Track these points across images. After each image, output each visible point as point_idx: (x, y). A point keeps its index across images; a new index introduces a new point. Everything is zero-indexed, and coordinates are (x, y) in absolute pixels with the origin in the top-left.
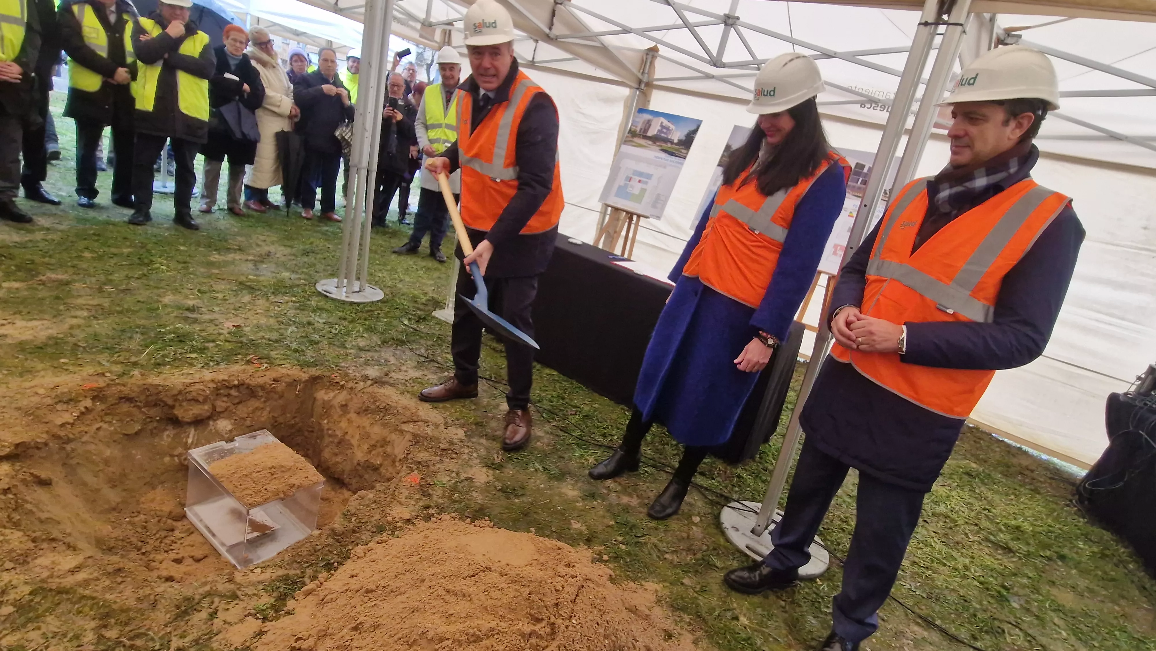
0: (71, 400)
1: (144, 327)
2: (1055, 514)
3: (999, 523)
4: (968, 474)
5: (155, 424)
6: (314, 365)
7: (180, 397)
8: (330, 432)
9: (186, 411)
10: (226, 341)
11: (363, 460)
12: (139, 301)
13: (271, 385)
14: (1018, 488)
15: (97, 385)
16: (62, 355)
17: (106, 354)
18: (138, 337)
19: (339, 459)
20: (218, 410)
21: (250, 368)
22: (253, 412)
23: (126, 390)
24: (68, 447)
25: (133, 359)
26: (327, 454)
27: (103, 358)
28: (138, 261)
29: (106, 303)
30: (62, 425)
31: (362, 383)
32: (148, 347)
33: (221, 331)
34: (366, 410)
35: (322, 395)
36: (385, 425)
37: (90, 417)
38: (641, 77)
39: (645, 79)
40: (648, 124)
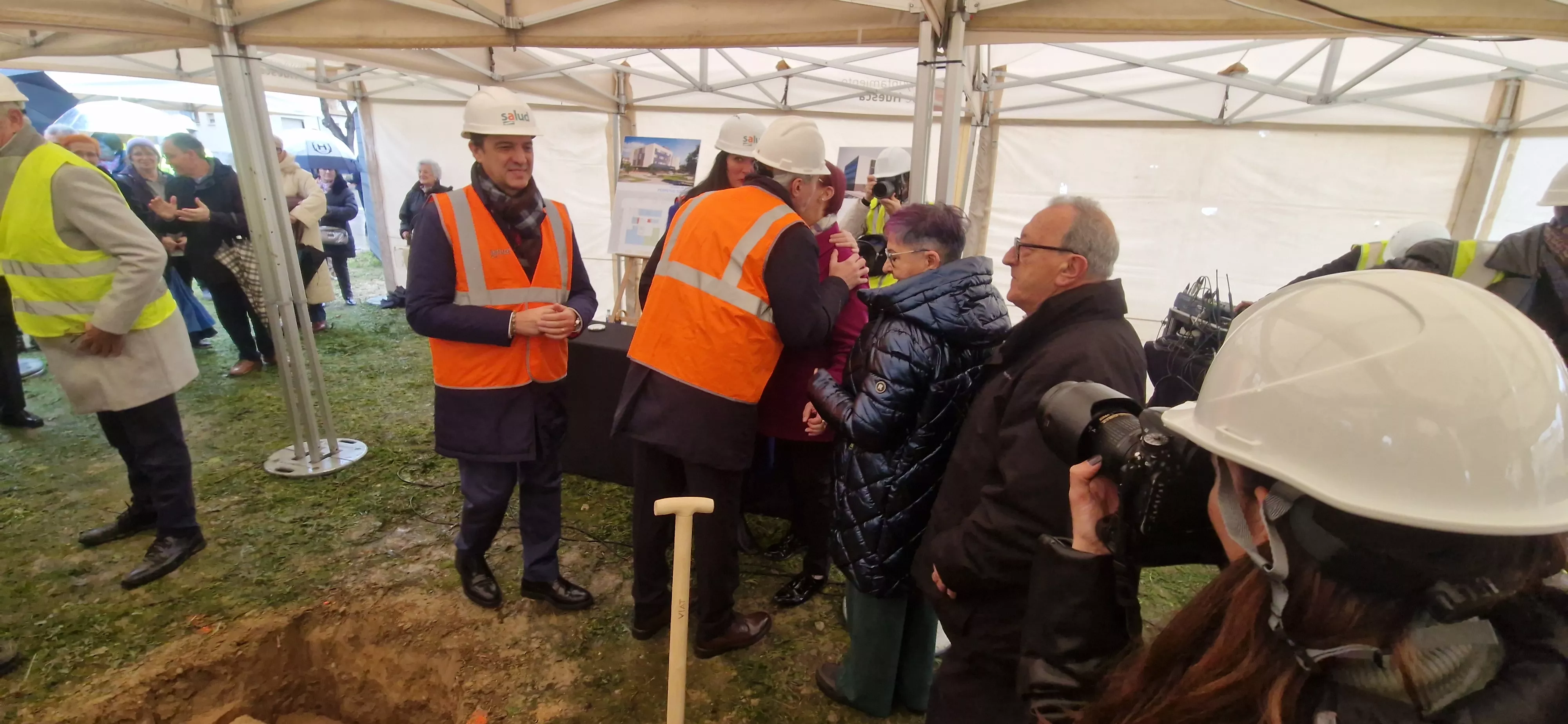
38: (617, 100)
39: (623, 101)
40: (641, 153)
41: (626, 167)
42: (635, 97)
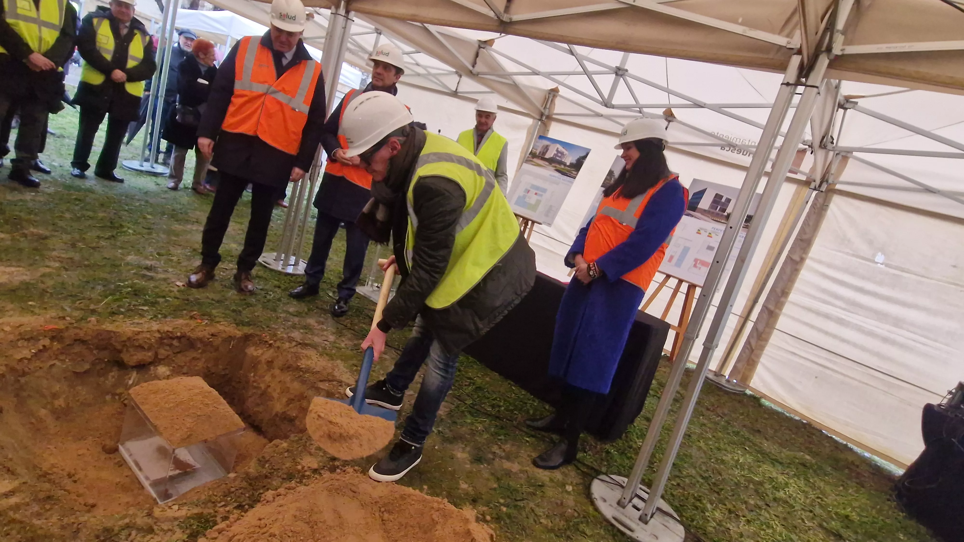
0: (32, 338)
1: (106, 279)
2: (878, 507)
3: (831, 511)
4: (804, 465)
5: (103, 366)
6: (248, 324)
7: (128, 344)
8: (255, 384)
9: (132, 355)
10: (175, 298)
11: (281, 412)
12: (105, 258)
13: (208, 339)
14: (845, 480)
15: (56, 327)
16: (30, 299)
17: (69, 301)
18: (100, 288)
19: (260, 409)
20: (159, 357)
21: (193, 323)
22: (190, 361)
23: (82, 334)
24: (23, 380)
25: (92, 307)
26: (250, 403)
27: (66, 305)
28: (109, 224)
29: (77, 257)
30: (21, 360)
31: (287, 344)
32: (107, 297)
33: (172, 289)
34: (289, 367)
35: (252, 351)
36: (303, 382)
37: (46, 354)
38: (543, 111)
39: (546, 112)
40: (547, 148)
41: (533, 155)
42: (555, 112)
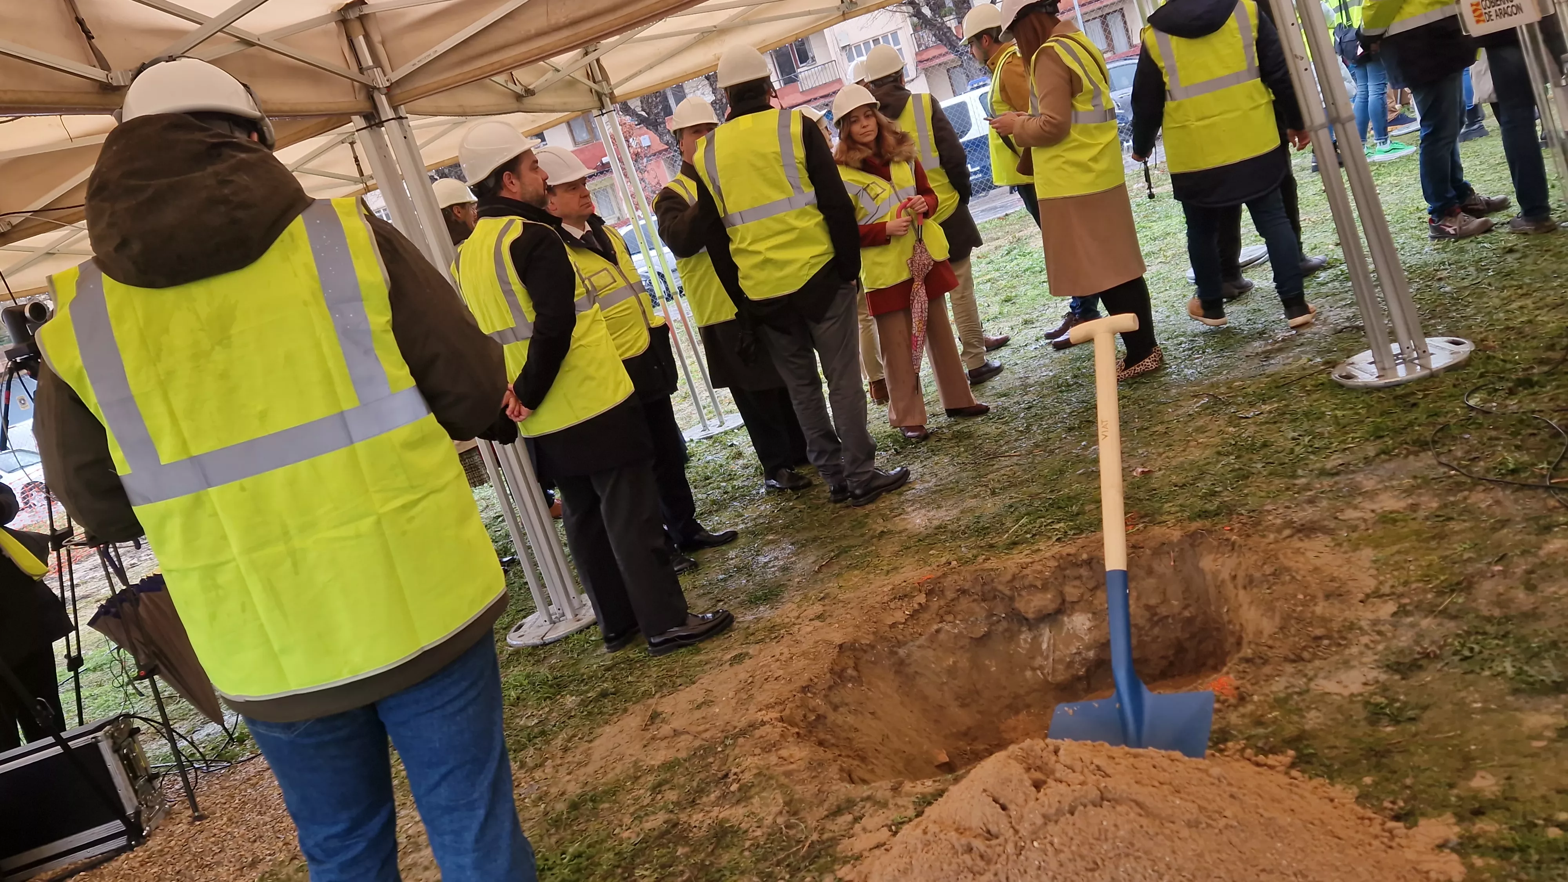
0: (905, 596)
5: (1005, 625)
7: (1016, 584)
8: (1234, 626)
9: (1028, 602)
20: (1069, 599)
24: (902, 652)
35: (1209, 563)
37: (926, 616)
